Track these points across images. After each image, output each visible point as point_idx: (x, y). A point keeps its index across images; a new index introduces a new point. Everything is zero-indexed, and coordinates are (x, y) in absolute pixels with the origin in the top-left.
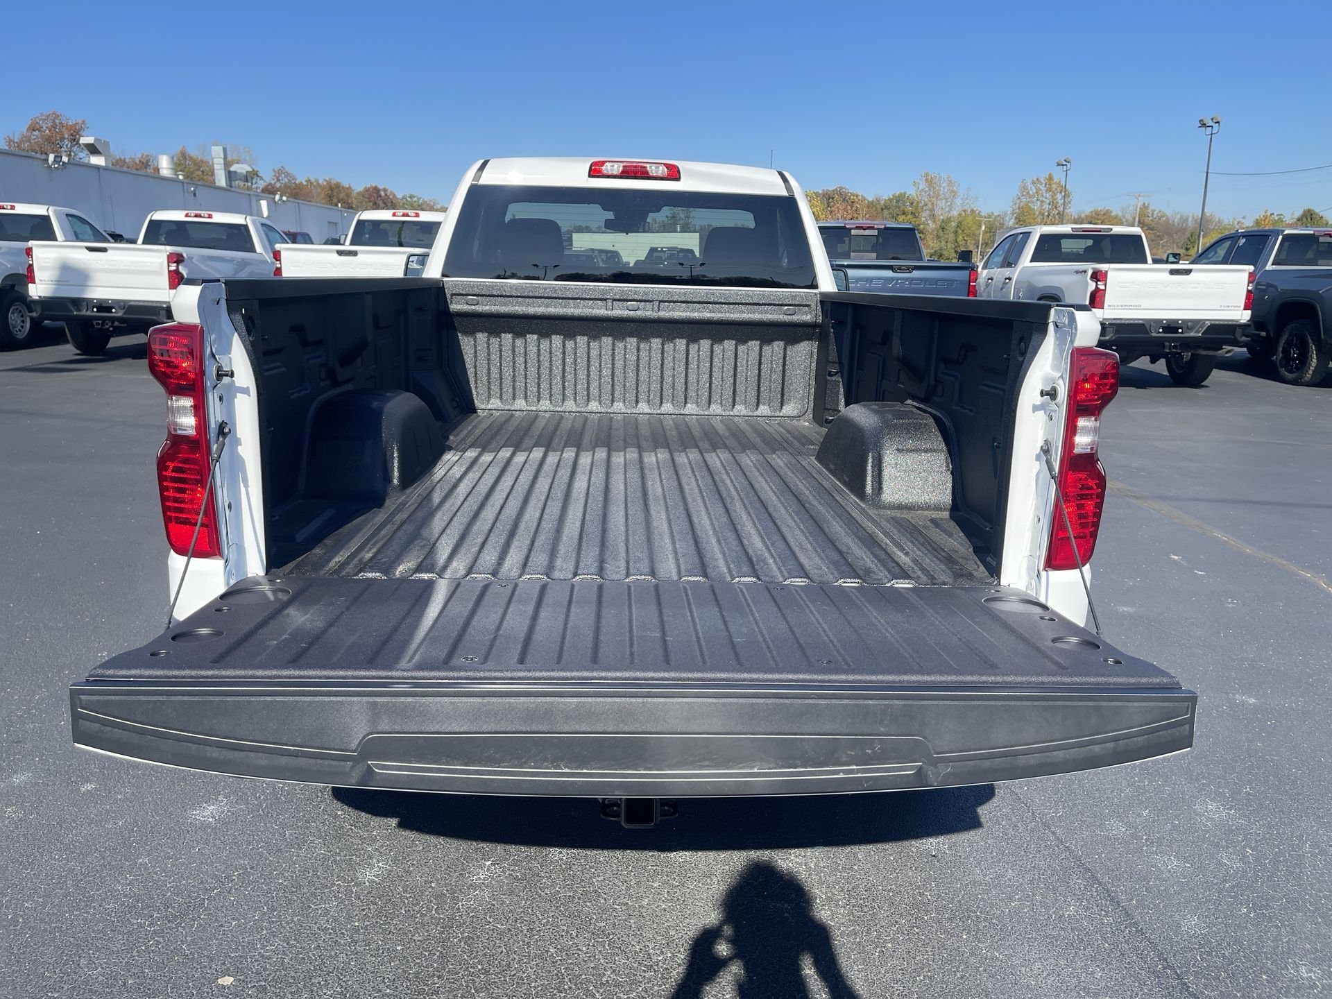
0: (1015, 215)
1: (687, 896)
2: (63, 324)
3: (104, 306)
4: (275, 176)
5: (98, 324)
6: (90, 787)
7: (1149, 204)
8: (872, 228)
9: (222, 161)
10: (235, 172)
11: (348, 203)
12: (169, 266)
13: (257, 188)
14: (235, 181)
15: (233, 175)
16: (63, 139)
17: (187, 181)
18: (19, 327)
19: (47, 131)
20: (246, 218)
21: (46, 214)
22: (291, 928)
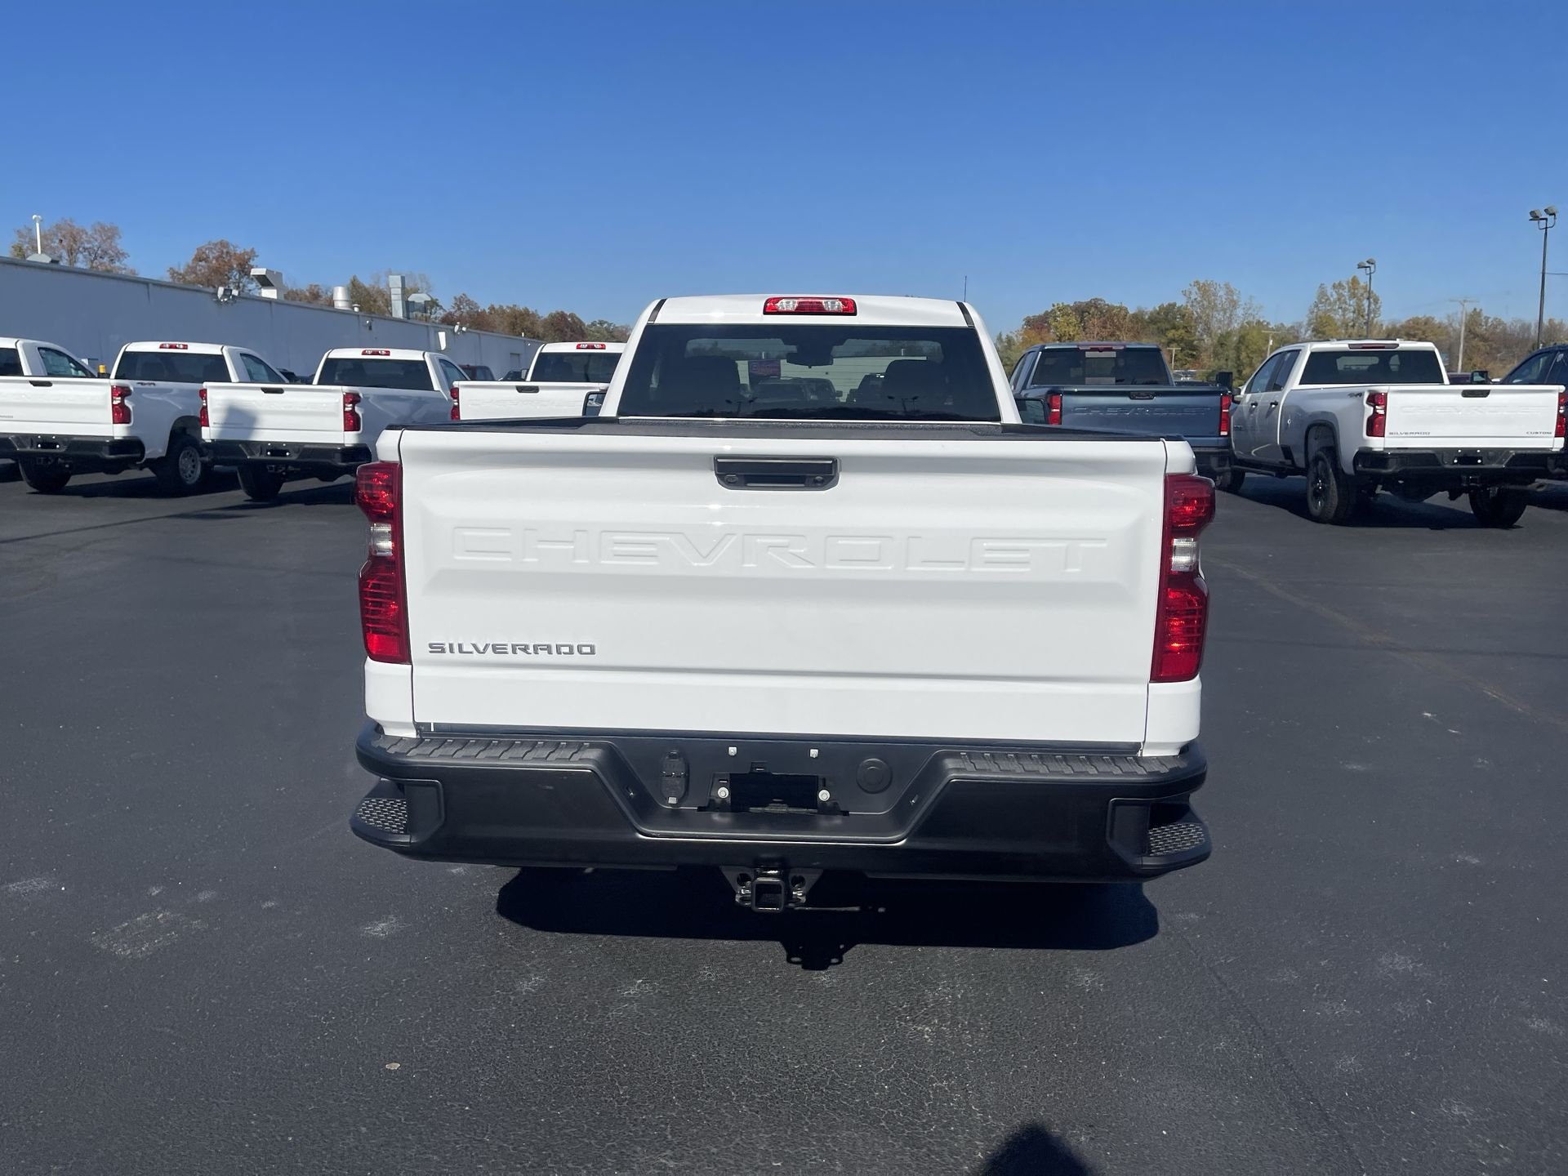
0: (1312, 326)
1: (830, 1017)
2: (235, 468)
3: (277, 449)
4: (455, 304)
5: (271, 468)
6: (270, 904)
7: (1481, 310)
8: (1110, 350)
9: (399, 291)
10: (413, 302)
11: (533, 333)
12: (345, 407)
13: (436, 318)
14: (412, 312)
15: (410, 306)
16: (231, 268)
17: (362, 313)
18: (189, 472)
19: (214, 262)
20: (424, 355)
21: (220, 353)
22: (453, 1026)
